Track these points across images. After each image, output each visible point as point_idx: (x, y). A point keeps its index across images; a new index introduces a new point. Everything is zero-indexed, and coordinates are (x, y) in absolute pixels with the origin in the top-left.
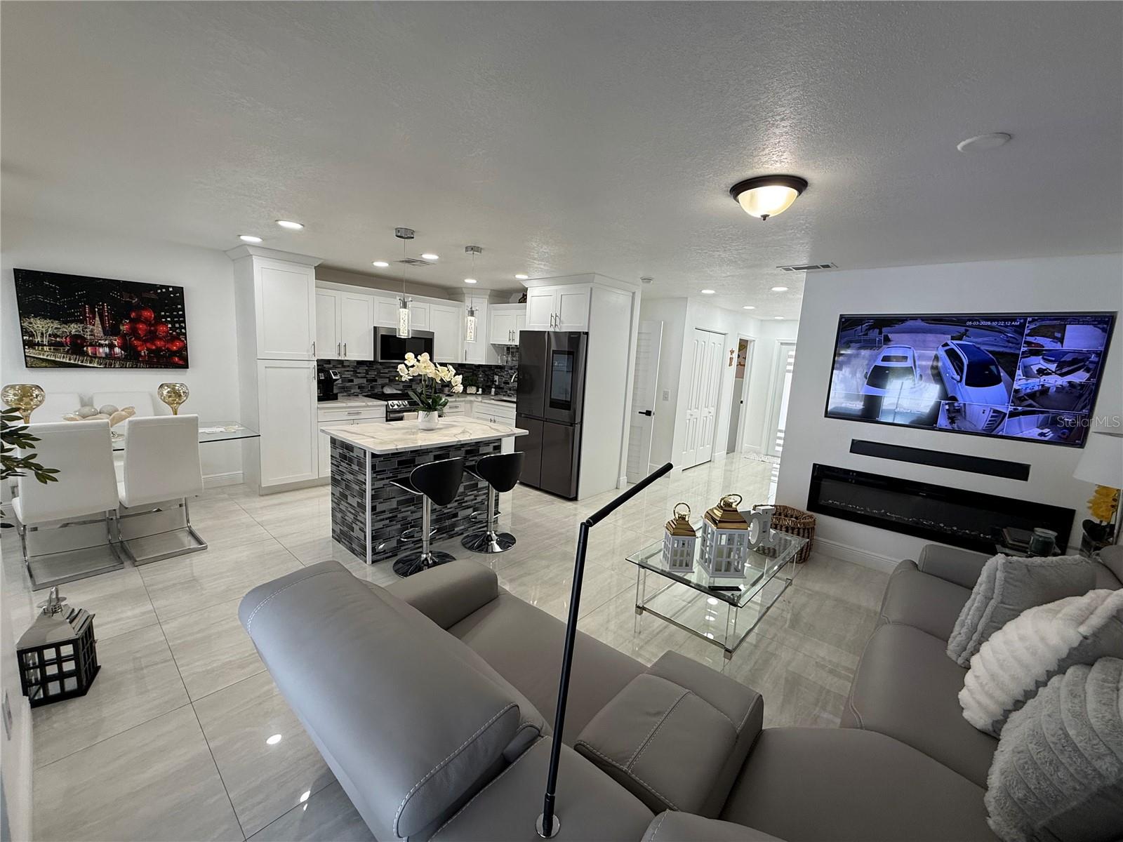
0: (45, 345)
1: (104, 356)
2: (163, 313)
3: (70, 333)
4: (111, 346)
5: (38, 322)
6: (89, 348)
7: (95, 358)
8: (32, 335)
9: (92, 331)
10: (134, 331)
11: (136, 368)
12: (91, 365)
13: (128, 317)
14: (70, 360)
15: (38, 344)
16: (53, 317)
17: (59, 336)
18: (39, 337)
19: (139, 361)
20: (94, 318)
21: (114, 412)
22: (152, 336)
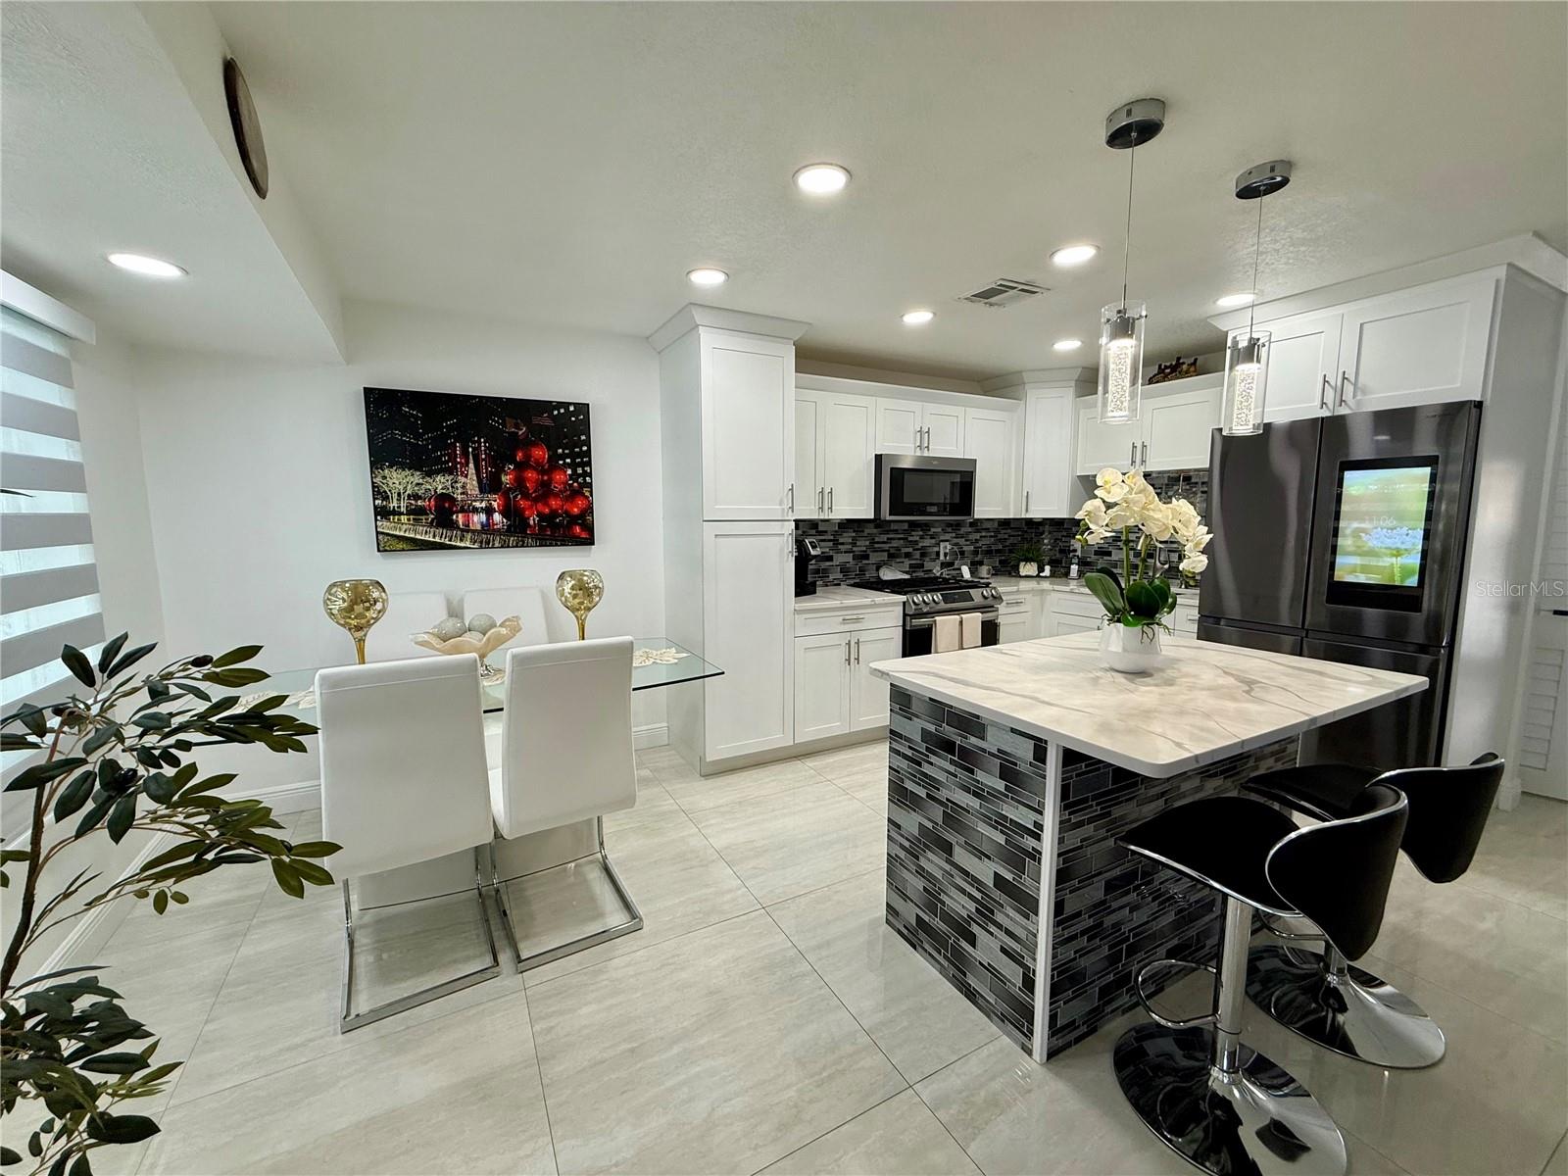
0: (402, 514)
1: (479, 527)
2: (560, 451)
3: (436, 492)
4: (489, 511)
5: (395, 475)
6: (460, 515)
7: (468, 531)
8: (386, 498)
9: (463, 487)
10: (520, 483)
11: (522, 546)
12: (462, 545)
13: (513, 461)
14: (434, 537)
15: (395, 513)
16: (414, 466)
17: (420, 498)
18: (395, 500)
19: (526, 535)
20: (467, 465)
21: (490, 630)
22: (545, 491)
